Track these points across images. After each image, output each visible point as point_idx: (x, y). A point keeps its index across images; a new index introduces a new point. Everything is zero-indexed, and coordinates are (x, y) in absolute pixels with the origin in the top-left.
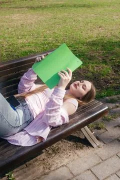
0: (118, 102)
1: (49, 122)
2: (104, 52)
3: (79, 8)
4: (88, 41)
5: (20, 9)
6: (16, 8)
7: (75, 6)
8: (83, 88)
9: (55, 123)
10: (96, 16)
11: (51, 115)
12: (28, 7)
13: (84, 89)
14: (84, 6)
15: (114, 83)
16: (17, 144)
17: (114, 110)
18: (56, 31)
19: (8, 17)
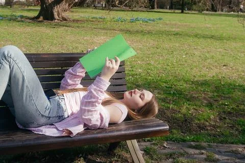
0: (206, 149)
1: (83, 117)
2: (215, 94)
3: (201, 40)
4: (196, 79)
5: (108, 31)
6: (104, 29)
7: (196, 36)
8: (140, 97)
9: (90, 120)
10: (225, 51)
11: (87, 108)
12: (121, 30)
13: (142, 99)
14: (212, 37)
15: (211, 130)
16: (40, 133)
17: (195, 156)
18: (152, 62)
19: (88, 38)
